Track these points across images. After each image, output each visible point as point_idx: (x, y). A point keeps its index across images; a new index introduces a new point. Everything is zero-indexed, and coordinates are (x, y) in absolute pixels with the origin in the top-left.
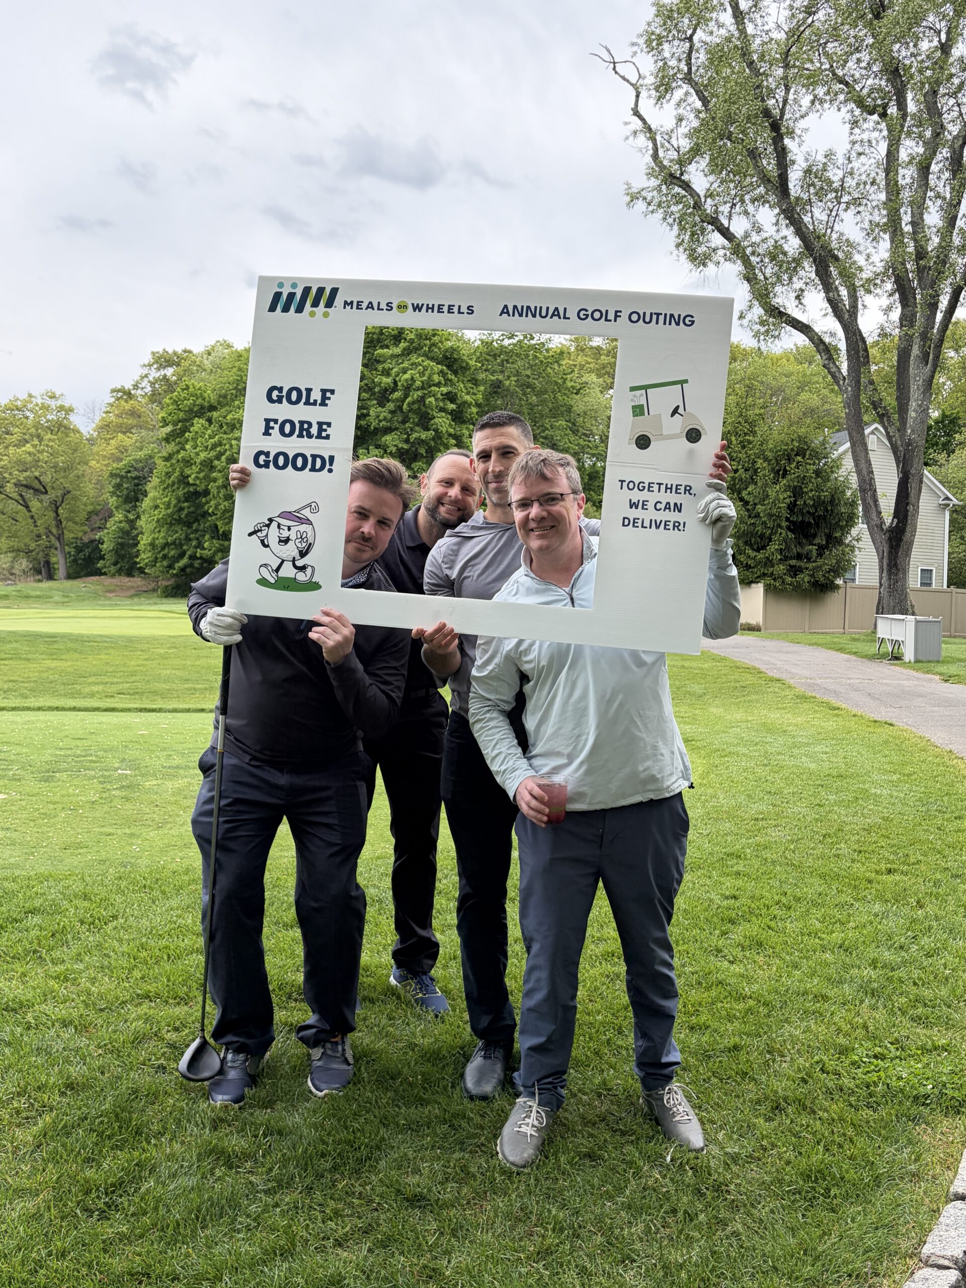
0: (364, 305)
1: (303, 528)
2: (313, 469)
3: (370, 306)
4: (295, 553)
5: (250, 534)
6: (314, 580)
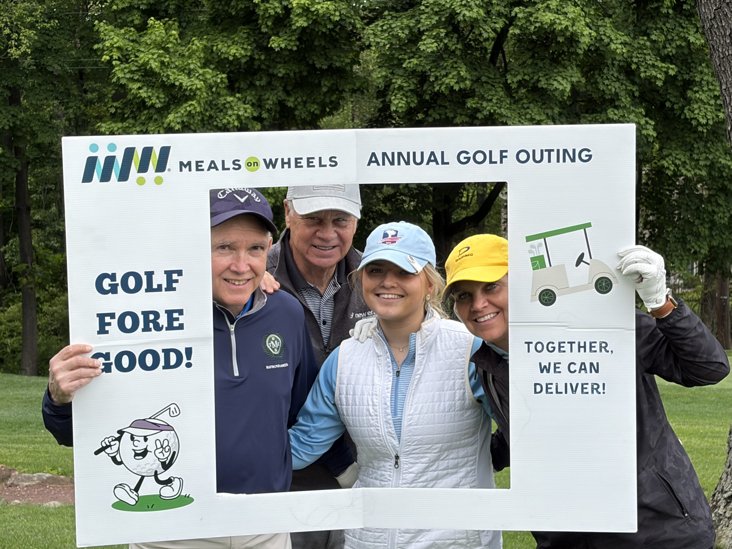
1: (162, 436)
3: (213, 166)
4: (157, 466)
5: (97, 453)
6: (183, 494)
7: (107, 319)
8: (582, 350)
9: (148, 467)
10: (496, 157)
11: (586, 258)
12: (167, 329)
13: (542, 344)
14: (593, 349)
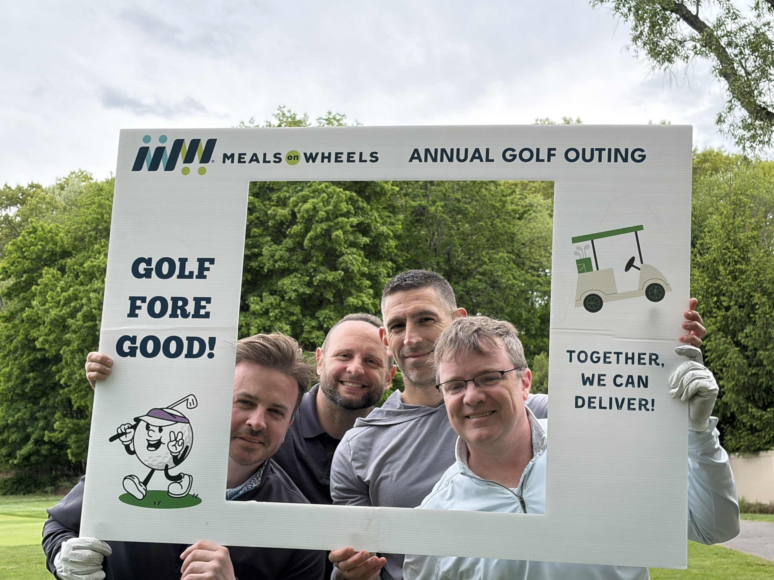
0: (247, 158)
1: (178, 427)
2: (190, 355)
3: (254, 158)
4: (168, 459)
5: (112, 439)
6: (191, 493)
7: (139, 303)
8: (630, 361)
9: (160, 460)
10: (544, 155)
11: (637, 263)
12: (193, 316)
13: (586, 353)
14: (642, 361)
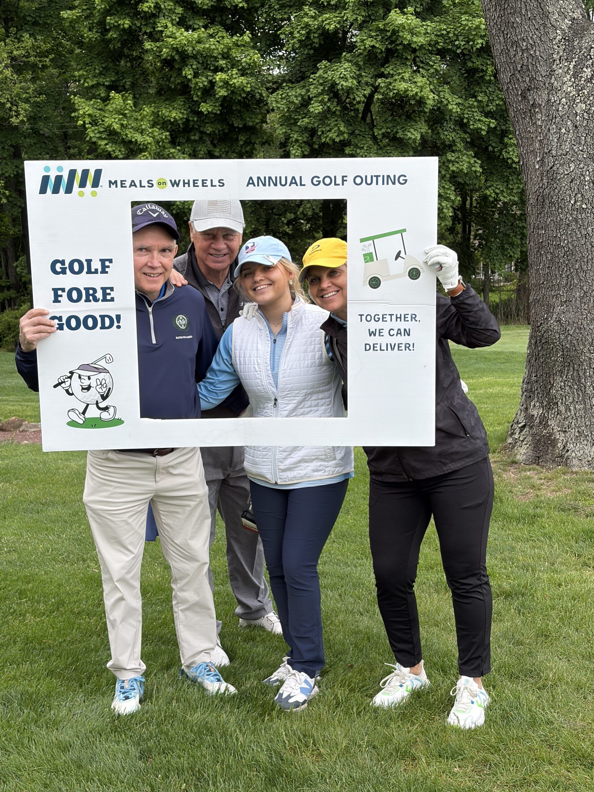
0: (128, 184)
2: (103, 327)
3: (133, 184)
4: (98, 397)
5: (55, 386)
6: (116, 417)
7: (60, 292)
8: (399, 319)
9: (92, 398)
10: (339, 181)
11: (402, 254)
12: (102, 301)
13: (371, 316)
14: (406, 319)
